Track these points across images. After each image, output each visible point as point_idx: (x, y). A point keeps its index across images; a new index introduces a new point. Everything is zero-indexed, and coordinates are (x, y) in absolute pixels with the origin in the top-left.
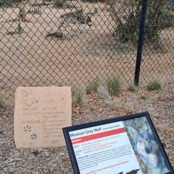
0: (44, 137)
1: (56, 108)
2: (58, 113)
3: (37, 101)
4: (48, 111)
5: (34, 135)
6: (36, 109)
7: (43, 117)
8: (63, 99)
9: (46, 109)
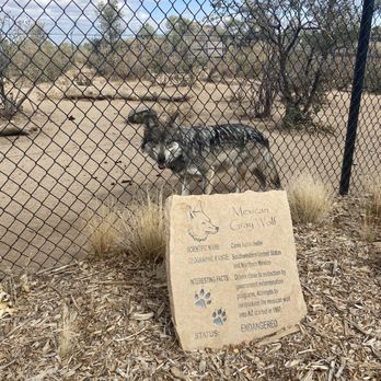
0: (243, 315)
1: (261, 243)
2: (266, 254)
3: (217, 228)
4: (243, 251)
5: (220, 311)
6: (217, 247)
7: (236, 266)
8: (273, 221)
9: (238, 245)
